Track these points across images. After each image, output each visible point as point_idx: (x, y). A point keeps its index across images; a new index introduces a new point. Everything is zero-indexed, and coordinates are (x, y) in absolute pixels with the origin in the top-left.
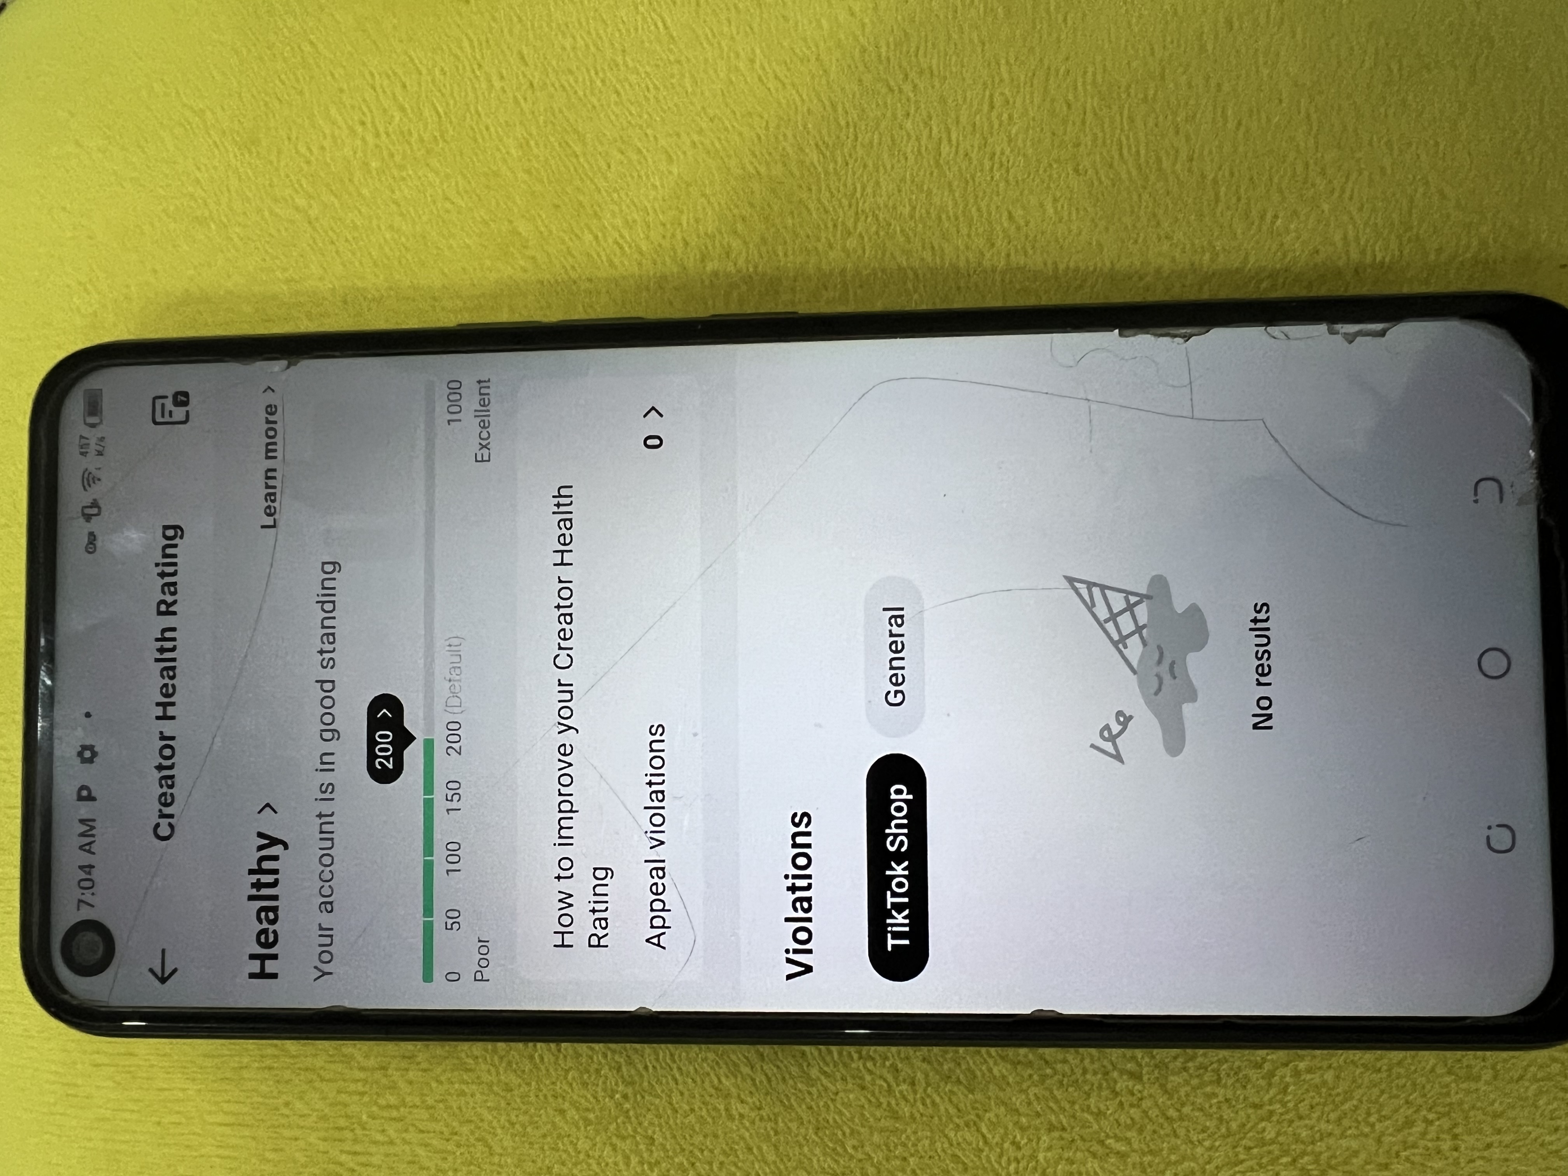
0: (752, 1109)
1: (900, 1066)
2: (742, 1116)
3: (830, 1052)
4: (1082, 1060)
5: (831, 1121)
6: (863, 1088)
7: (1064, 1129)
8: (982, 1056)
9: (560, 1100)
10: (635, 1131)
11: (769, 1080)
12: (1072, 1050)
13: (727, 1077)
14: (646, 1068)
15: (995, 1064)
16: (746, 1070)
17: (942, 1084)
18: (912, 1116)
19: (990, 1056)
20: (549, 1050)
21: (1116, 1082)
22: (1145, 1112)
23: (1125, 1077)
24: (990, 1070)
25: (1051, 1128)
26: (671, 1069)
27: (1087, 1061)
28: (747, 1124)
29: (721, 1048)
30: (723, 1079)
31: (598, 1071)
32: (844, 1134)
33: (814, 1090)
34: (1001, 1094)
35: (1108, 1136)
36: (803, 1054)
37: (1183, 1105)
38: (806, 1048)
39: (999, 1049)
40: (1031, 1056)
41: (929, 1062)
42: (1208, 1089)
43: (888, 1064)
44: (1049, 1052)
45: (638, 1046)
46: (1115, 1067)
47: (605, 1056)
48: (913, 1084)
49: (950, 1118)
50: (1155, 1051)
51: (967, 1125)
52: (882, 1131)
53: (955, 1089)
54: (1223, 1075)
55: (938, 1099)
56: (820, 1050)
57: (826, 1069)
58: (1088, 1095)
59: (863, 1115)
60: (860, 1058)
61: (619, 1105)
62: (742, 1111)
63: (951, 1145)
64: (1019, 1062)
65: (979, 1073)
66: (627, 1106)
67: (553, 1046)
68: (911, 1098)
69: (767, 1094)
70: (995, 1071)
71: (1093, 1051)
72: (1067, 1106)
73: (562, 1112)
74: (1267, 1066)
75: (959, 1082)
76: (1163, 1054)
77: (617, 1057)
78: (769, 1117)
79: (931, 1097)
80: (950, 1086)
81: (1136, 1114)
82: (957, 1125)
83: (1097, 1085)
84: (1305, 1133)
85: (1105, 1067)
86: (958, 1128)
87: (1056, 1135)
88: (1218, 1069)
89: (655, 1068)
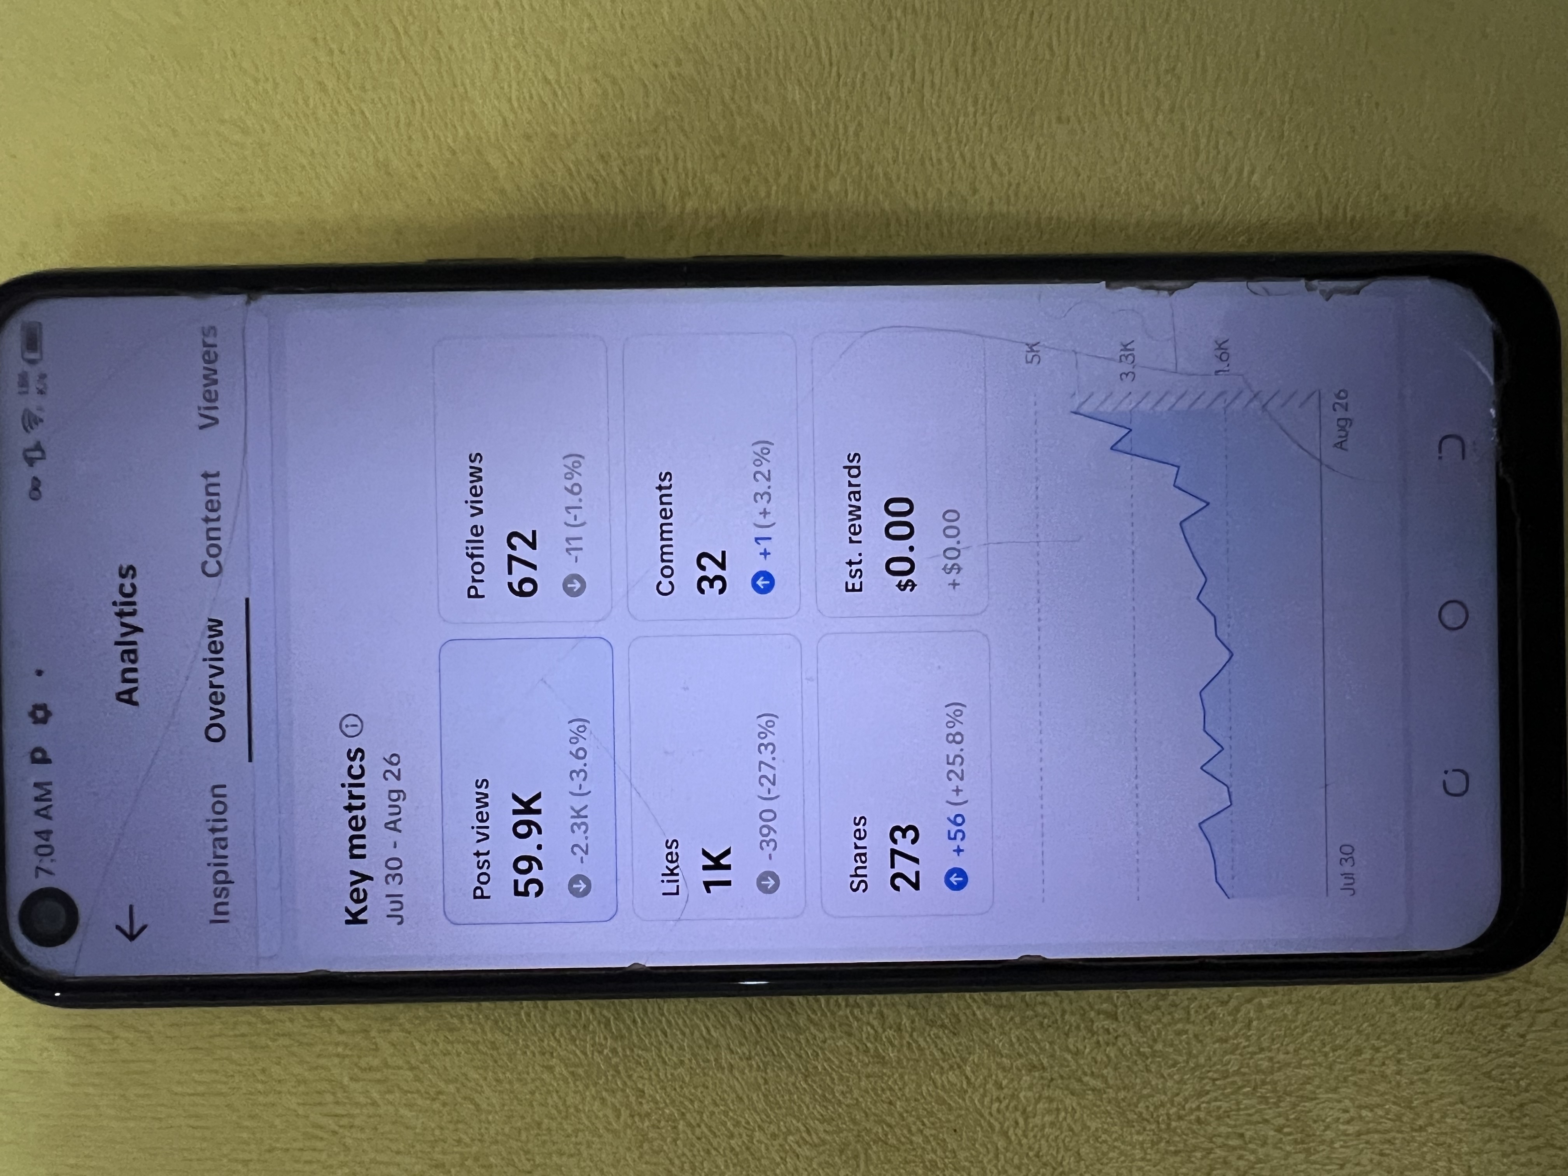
0: (741, 1058)
1: (885, 1011)
2: (731, 1067)
3: (818, 1001)
4: (1061, 1002)
5: (820, 1069)
6: (850, 1034)
7: (1044, 1069)
8: (966, 1001)
9: (547, 1056)
10: (625, 1083)
11: (758, 1030)
12: (1052, 993)
13: (715, 1027)
14: (634, 1022)
15: (979, 1008)
16: (734, 1021)
17: (928, 1028)
18: (899, 1061)
19: (974, 1000)
20: (536, 1008)
21: (1092, 1021)
22: (1121, 1050)
23: (1102, 1016)
24: (974, 1014)
25: (1032, 1068)
26: (660, 1021)
27: (1066, 1002)
28: (737, 1074)
29: (709, 1001)
30: (712, 1030)
31: (585, 1027)
32: (833, 1080)
33: (802, 1038)
34: (984, 1037)
35: (1085, 1074)
36: (791, 1003)
37: (1155, 1041)
38: (794, 999)
39: (982, 994)
40: (1012, 999)
41: (915, 1008)
42: (1180, 1026)
43: (875, 1010)
44: (1029, 995)
45: (627, 1001)
46: (1092, 1008)
47: (592, 1010)
48: (899, 1029)
49: (935, 1061)
50: (1129, 991)
51: (951, 1067)
52: (868, 1076)
53: (941, 1033)
54: (1192, 1012)
55: (923, 1044)
56: (808, 1001)
57: (813, 1016)
58: (1067, 1035)
59: (850, 1060)
60: (847, 1005)
61: (607, 1060)
62: (732, 1062)
63: (936, 1087)
64: (1001, 1006)
65: (963, 1018)
66: (615, 1060)
67: (540, 1003)
68: (896, 1043)
69: (757, 1043)
70: (978, 1013)
71: (1071, 993)
72: (1048, 1047)
73: (550, 1069)
74: (1233, 1003)
75: (943, 1026)
76: (1135, 994)
77: (605, 1012)
78: (759, 1067)
79: (916, 1042)
80: (935, 1030)
81: (1112, 1051)
82: (942, 1068)
83: (1075, 1024)
84: (1265, 1064)
85: (1082, 1008)
86: (942, 1071)
87: (1037, 1074)
88: (1188, 1007)
89: (643, 1022)
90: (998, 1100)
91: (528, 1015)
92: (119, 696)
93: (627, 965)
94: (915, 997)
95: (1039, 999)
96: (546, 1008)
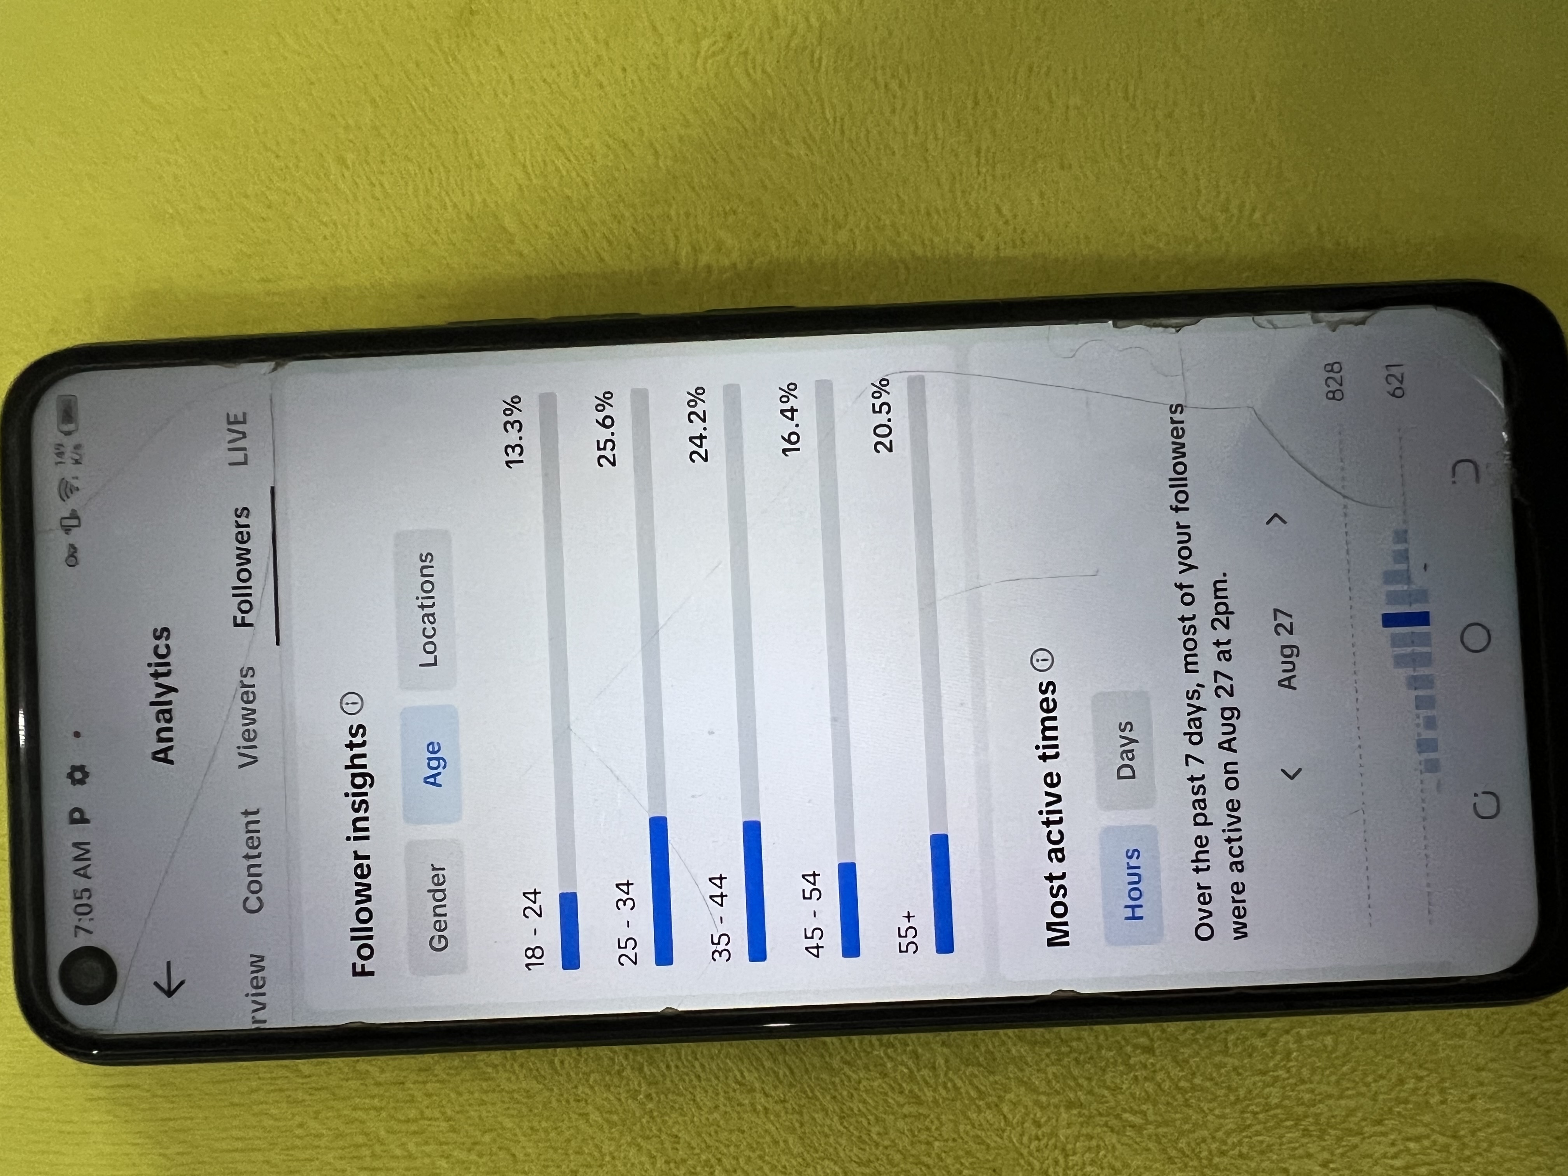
0: (776, 1102)
1: (920, 1050)
2: (766, 1109)
3: (850, 1041)
4: (1097, 1037)
5: (856, 1111)
6: (884, 1075)
7: (1082, 1105)
8: (1000, 1038)
9: (582, 1103)
10: (660, 1130)
11: (792, 1073)
12: (1086, 1027)
13: (749, 1071)
14: (668, 1067)
15: (1015, 1045)
16: (768, 1064)
17: (963, 1068)
18: (936, 1101)
19: (1008, 1037)
20: (570, 1055)
21: (1130, 1057)
22: (1158, 1085)
23: (1138, 1051)
24: (1009, 1051)
25: (1070, 1105)
26: (694, 1067)
27: (1102, 1037)
28: (772, 1118)
29: (743, 1044)
30: (746, 1074)
31: (619, 1073)
32: (869, 1121)
33: (837, 1080)
34: (1020, 1074)
35: (1124, 1110)
36: (824, 1043)
37: (1194, 1074)
38: (828, 1039)
39: (1016, 1030)
40: (1047, 1036)
41: (949, 1047)
42: (1217, 1059)
43: (909, 1048)
44: (1064, 1031)
45: (660, 1046)
46: (1128, 1043)
47: (626, 1057)
48: (934, 1068)
49: (972, 1100)
50: (1165, 1024)
51: (989, 1107)
52: (905, 1116)
53: (975, 1071)
54: (1230, 1045)
55: (959, 1083)
56: (842, 1043)
57: (847, 1058)
58: (1104, 1070)
59: (886, 1101)
60: (881, 1045)
61: (642, 1105)
62: (767, 1105)
63: (974, 1127)
65: (998, 1055)
66: (650, 1106)
67: (573, 1050)
68: (932, 1081)
69: (791, 1085)
70: (1014, 1051)
71: (1107, 1027)
72: (1085, 1083)
73: (585, 1116)
74: (1271, 1035)
75: (979, 1065)
76: (1173, 1027)
77: (639, 1058)
78: (793, 1108)
79: (951, 1080)
80: (970, 1069)
81: (1150, 1087)
82: (978, 1107)
83: (1112, 1060)
84: (1307, 1096)
85: (1118, 1042)
86: (979, 1110)
87: (1075, 1112)
88: (1226, 1039)
89: (677, 1067)
90: (1037, 1138)
91: (562, 1062)
92: (155, 756)
93: (659, 1010)
94: (949, 1036)
95: (1074, 1034)
96: (580, 1055)
